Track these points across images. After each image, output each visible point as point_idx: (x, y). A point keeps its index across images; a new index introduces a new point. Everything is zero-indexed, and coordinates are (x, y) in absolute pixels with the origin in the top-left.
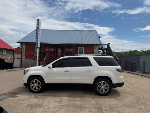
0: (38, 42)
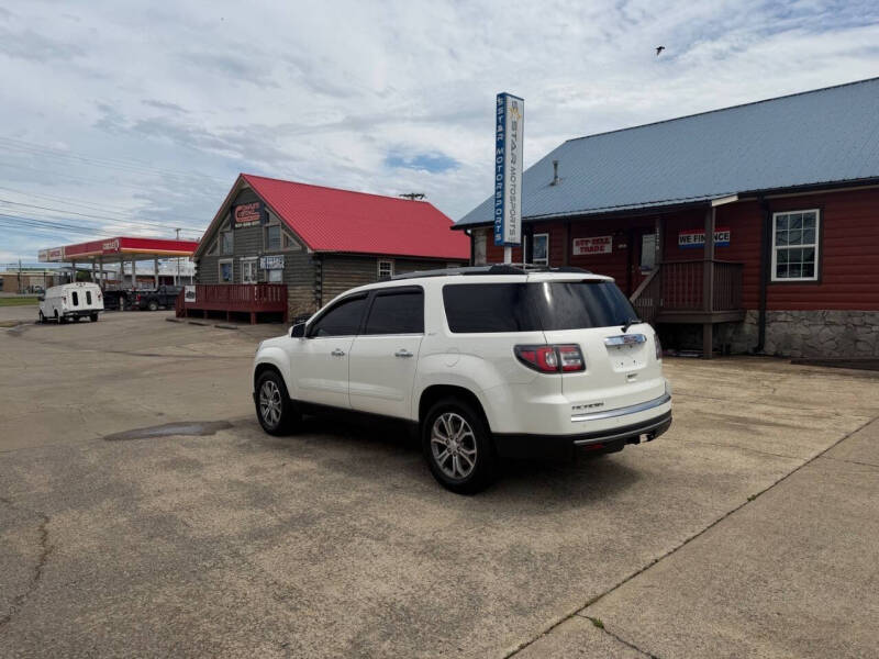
0: (502, 216)
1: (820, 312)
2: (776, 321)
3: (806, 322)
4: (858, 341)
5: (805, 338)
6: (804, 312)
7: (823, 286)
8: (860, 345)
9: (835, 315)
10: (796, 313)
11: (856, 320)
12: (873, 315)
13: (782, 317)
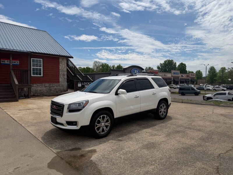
1: (44, 84)
2: (33, 87)
3: (40, 86)
4: (51, 90)
5: (40, 90)
6: (40, 84)
7: (44, 78)
8: (52, 91)
9: (47, 85)
10: (38, 84)
11: (51, 86)
12: (54, 84)
13: (35, 85)
